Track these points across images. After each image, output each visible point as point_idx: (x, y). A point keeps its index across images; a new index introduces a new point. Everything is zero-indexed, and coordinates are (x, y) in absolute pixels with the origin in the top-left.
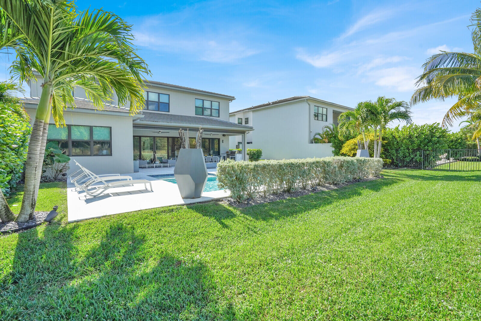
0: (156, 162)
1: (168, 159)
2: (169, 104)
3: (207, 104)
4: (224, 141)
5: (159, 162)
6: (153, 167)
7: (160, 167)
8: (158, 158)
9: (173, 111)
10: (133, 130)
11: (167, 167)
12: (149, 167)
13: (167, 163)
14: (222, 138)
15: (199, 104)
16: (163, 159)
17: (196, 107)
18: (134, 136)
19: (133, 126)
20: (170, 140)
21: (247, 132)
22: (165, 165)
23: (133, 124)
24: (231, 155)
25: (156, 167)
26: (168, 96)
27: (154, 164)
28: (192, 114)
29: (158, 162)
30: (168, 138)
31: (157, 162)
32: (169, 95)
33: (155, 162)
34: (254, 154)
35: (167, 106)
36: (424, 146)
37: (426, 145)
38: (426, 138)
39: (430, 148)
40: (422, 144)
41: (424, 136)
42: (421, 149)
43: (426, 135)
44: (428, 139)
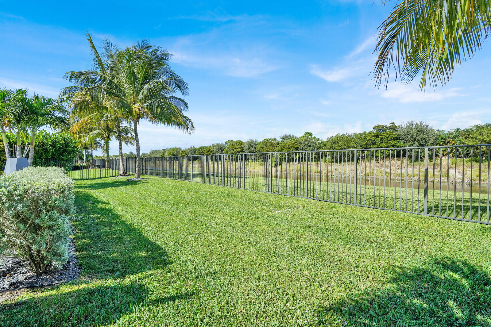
36: (59, 156)
37: (61, 154)
38: (60, 148)
39: (65, 158)
40: (56, 154)
41: (59, 145)
42: (55, 159)
43: (61, 144)
44: (62, 149)
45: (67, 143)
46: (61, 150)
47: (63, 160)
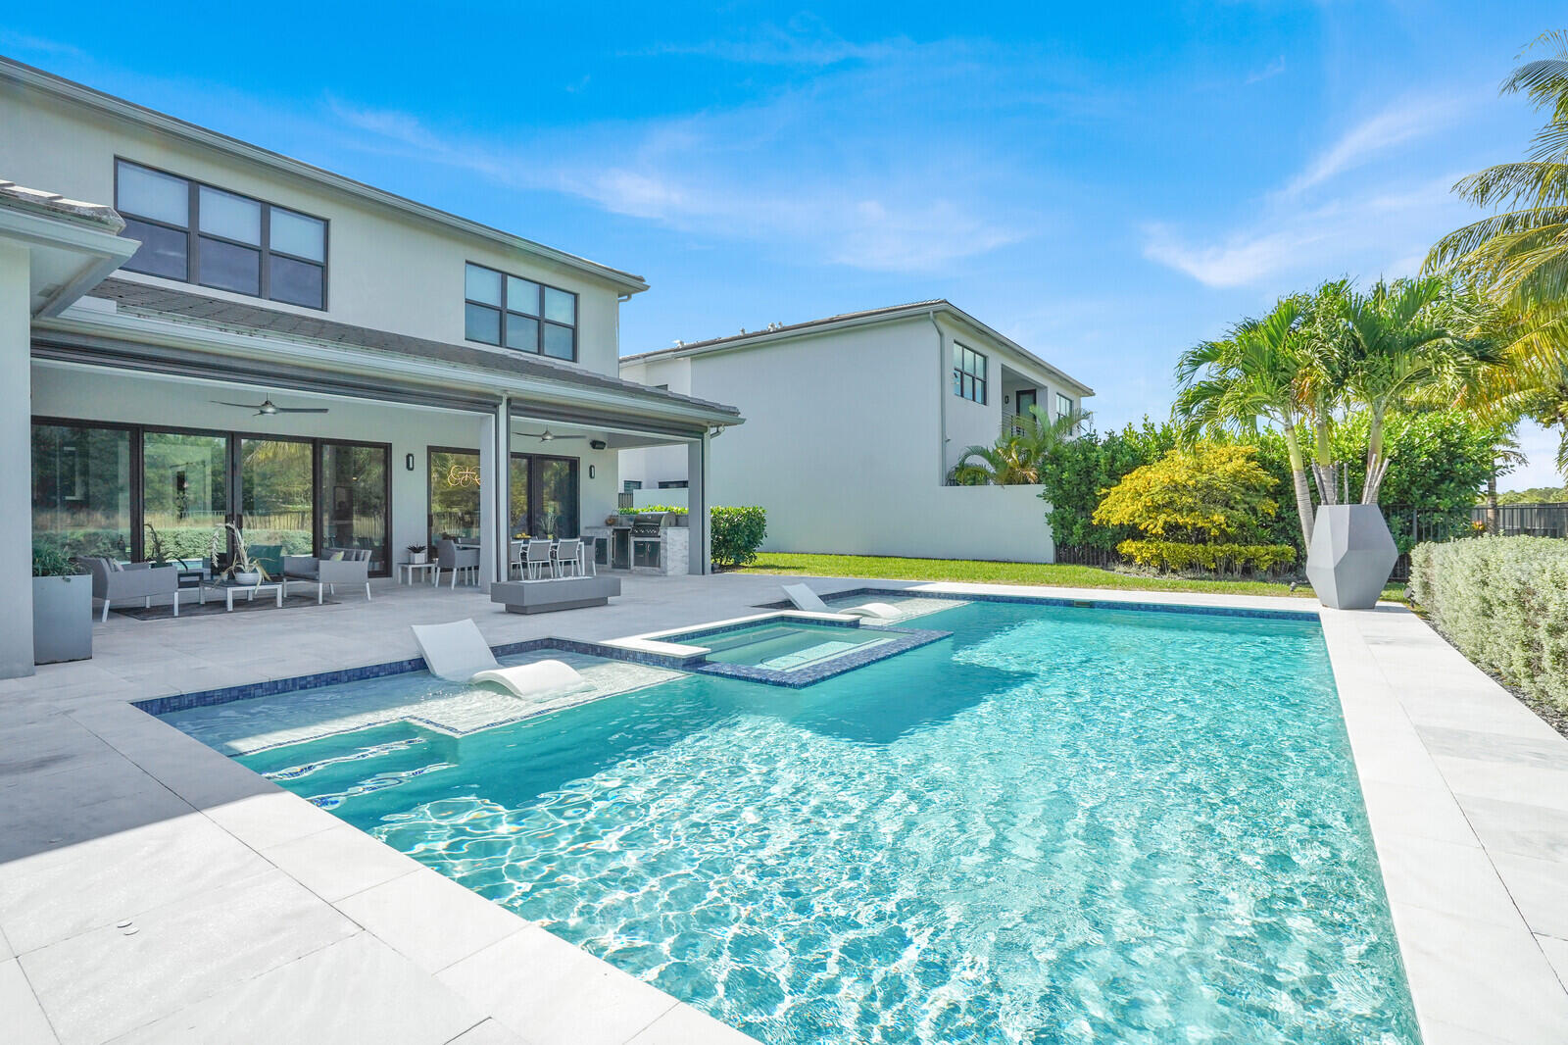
0: (240, 577)
1: (315, 553)
2: (324, 268)
3: (522, 299)
4: (597, 472)
5: (261, 573)
6: (221, 605)
7: (265, 602)
8: (255, 552)
9: (342, 309)
10: (33, 368)
11: (310, 599)
12: (189, 609)
13: (314, 579)
14: (587, 457)
15: (486, 290)
16: (283, 553)
17: (468, 301)
18: (36, 420)
19: (35, 344)
20: (327, 455)
21: (713, 430)
22: (301, 586)
23: (33, 329)
24: (639, 535)
25: (241, 604)
26: (319, 227)
27: (224, 585)
28: (453, 333)
29: (252, 578)
30: (317, 444)
31: (246, 577)
32: (327, 222)
33: (232, 577)
34: (735, 528)
35: (314, 277)
36: (1423, 496)
37: (1430, 490)
38: (1429, 465)
39: (1445, 503)
40: (1414, 488)
41: (1424, 458)
42: (1408, 506)
43: (1430, 454)
44: (1437, 469)
45: (1453, 445)
46: (1434, 474)
47: (1436, 510)
